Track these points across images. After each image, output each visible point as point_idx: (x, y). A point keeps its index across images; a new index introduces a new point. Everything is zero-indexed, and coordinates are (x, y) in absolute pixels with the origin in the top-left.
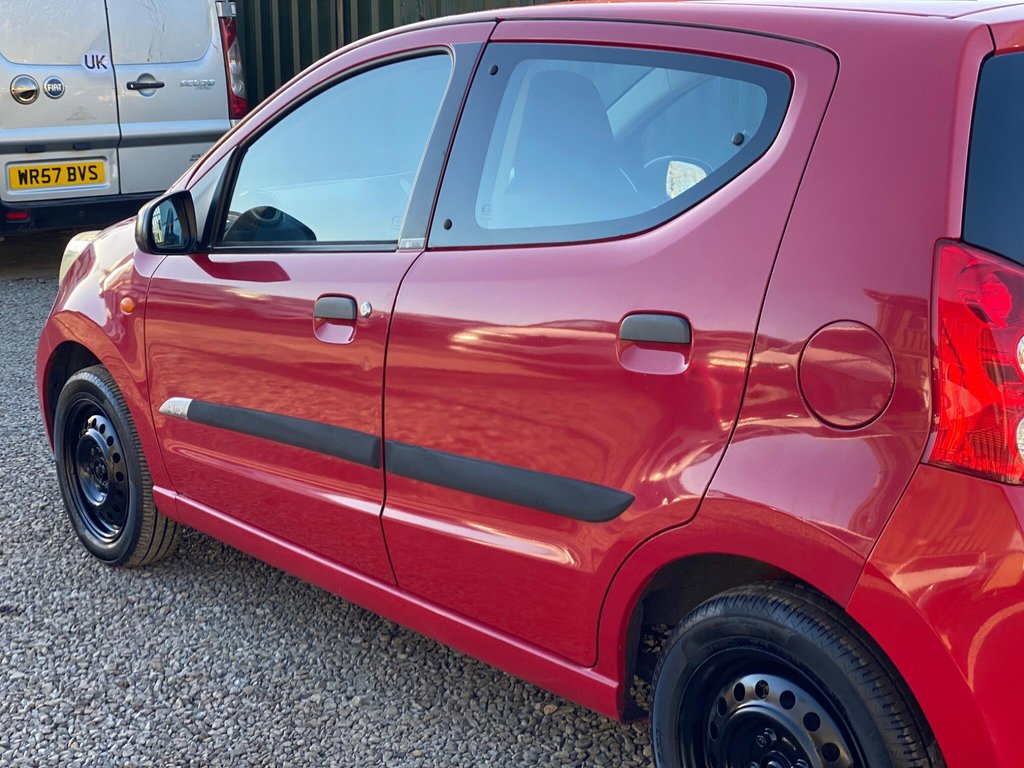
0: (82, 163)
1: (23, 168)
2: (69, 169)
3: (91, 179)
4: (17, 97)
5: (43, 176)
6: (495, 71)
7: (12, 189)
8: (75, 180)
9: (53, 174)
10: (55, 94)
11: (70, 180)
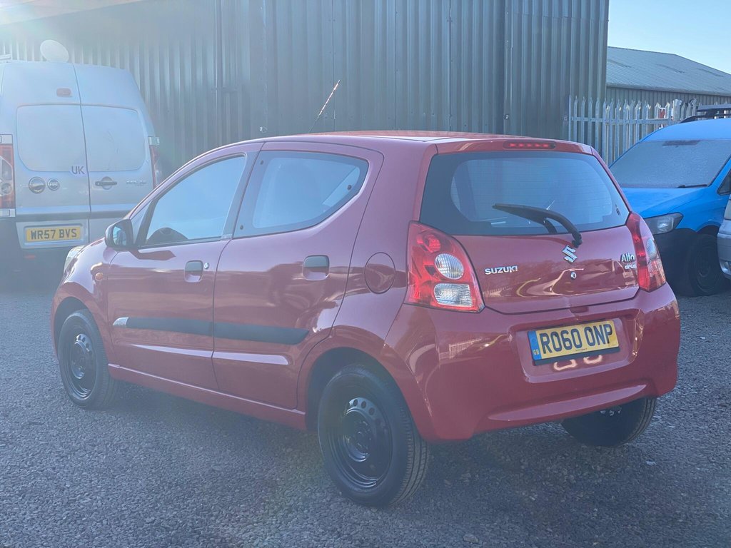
0: (67, 228)
1: (34, 230)
2: (60, 230)
3: (73, 236)
4: (32, 189)
5: (45, 234)
6: (262, 163)
7: (27, 242)
8: (63, 237)
9: (51, 233)
10: (53, 188)
11: (60, 237)
